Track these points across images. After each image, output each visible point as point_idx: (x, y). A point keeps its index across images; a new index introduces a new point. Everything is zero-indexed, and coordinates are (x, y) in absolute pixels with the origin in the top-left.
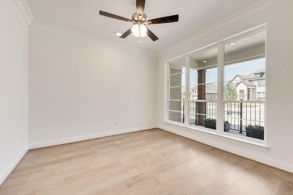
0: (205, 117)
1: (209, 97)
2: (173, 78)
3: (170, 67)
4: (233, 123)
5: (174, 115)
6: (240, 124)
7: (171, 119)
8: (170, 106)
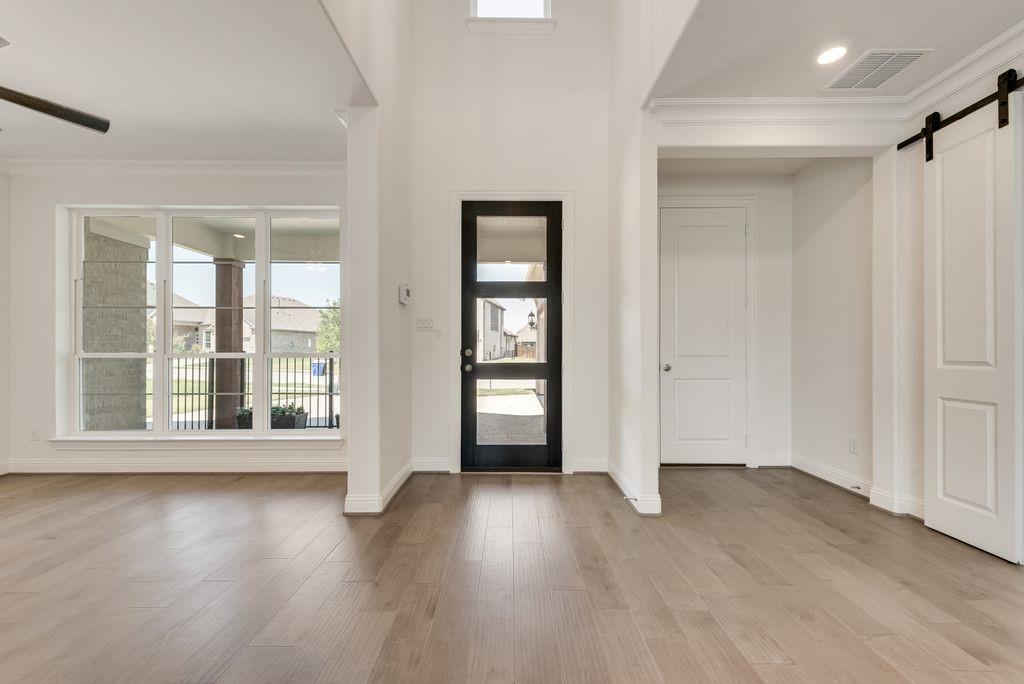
0: (242, 405)
1: (285, 343)
2: (106, 272)
3: (87, 229)
4: (314, 415)
5: (107, 412)
6: (328, 415)
7: (91, 426)
8: (87, 379)
